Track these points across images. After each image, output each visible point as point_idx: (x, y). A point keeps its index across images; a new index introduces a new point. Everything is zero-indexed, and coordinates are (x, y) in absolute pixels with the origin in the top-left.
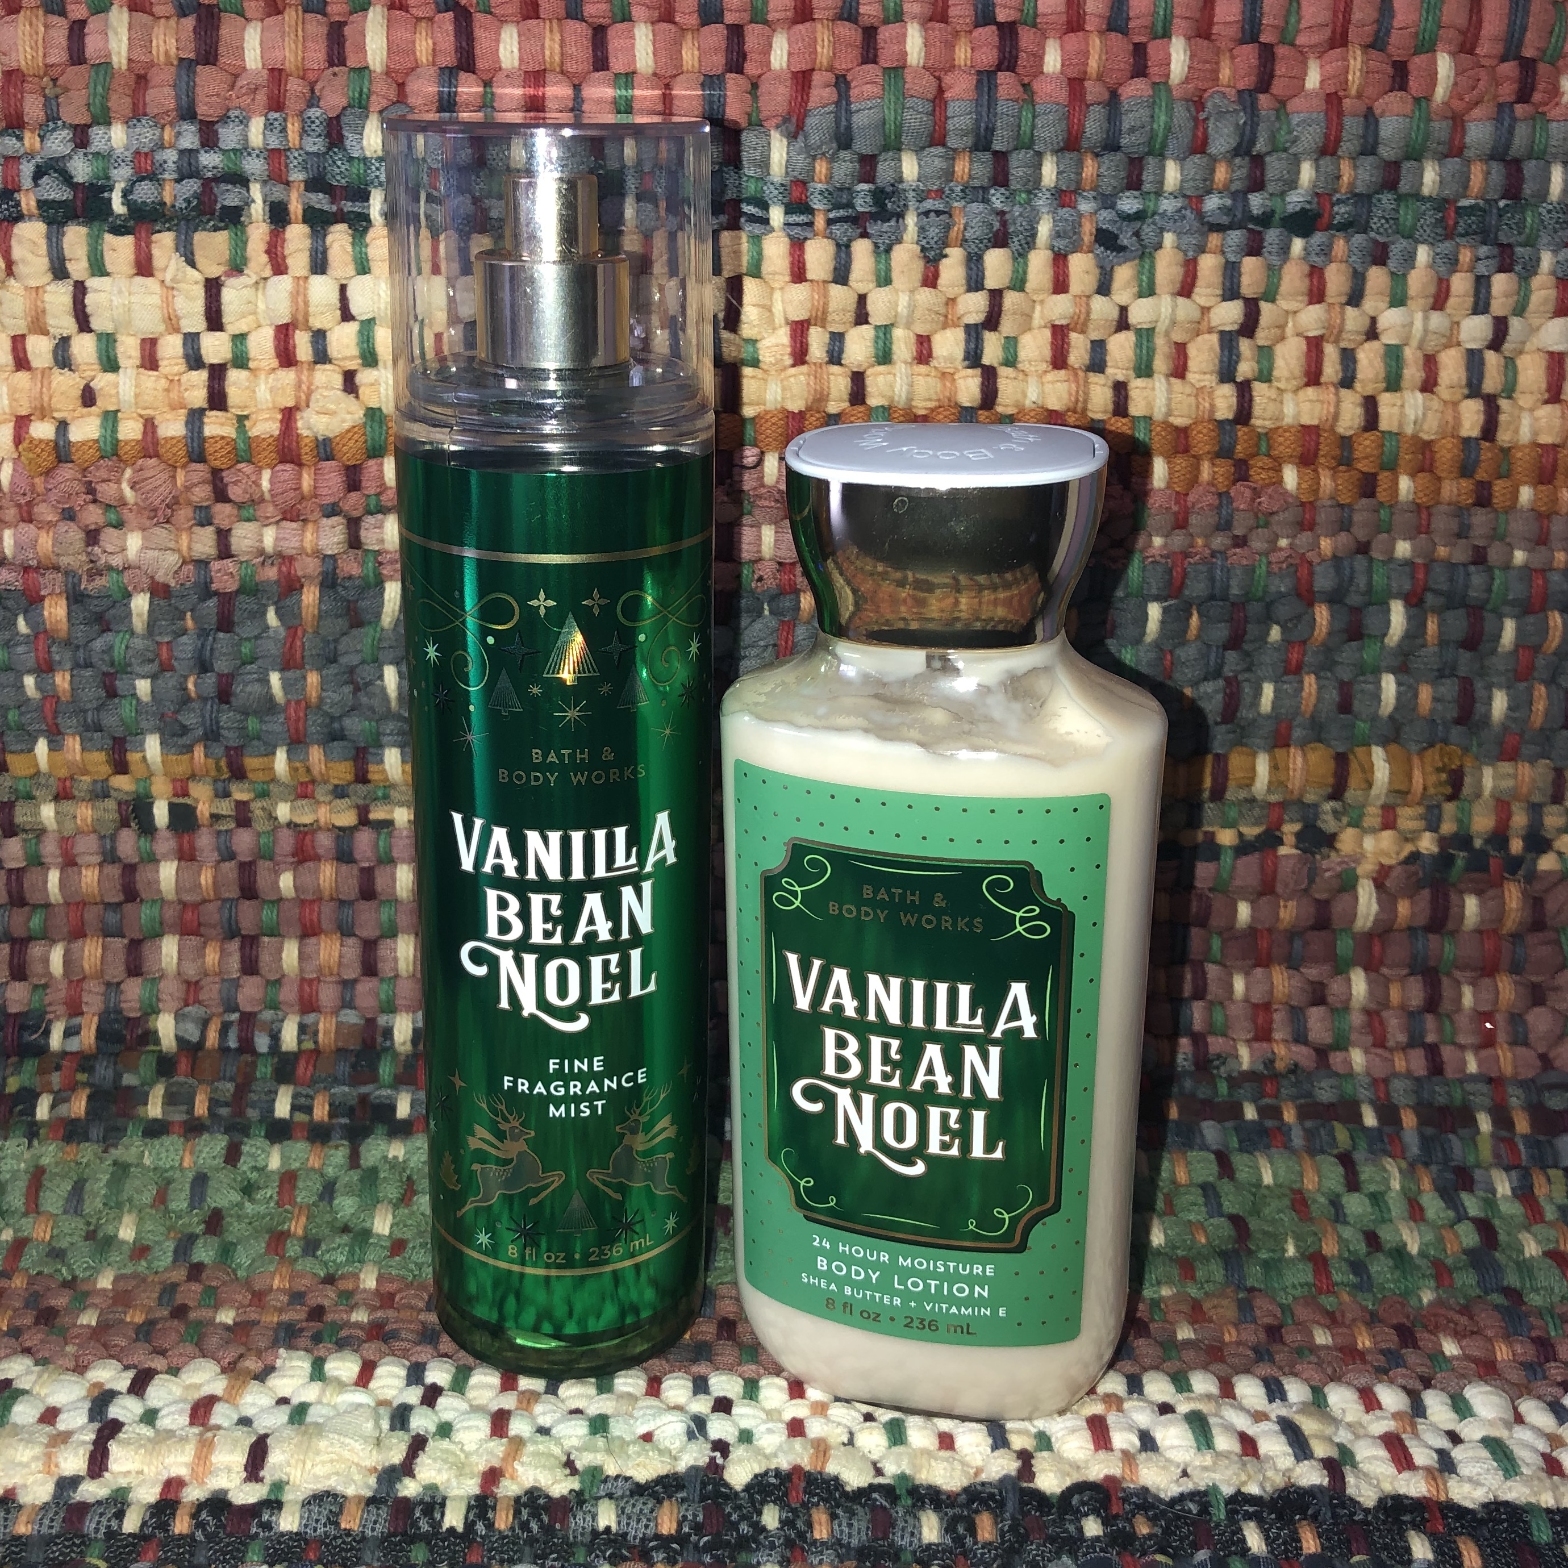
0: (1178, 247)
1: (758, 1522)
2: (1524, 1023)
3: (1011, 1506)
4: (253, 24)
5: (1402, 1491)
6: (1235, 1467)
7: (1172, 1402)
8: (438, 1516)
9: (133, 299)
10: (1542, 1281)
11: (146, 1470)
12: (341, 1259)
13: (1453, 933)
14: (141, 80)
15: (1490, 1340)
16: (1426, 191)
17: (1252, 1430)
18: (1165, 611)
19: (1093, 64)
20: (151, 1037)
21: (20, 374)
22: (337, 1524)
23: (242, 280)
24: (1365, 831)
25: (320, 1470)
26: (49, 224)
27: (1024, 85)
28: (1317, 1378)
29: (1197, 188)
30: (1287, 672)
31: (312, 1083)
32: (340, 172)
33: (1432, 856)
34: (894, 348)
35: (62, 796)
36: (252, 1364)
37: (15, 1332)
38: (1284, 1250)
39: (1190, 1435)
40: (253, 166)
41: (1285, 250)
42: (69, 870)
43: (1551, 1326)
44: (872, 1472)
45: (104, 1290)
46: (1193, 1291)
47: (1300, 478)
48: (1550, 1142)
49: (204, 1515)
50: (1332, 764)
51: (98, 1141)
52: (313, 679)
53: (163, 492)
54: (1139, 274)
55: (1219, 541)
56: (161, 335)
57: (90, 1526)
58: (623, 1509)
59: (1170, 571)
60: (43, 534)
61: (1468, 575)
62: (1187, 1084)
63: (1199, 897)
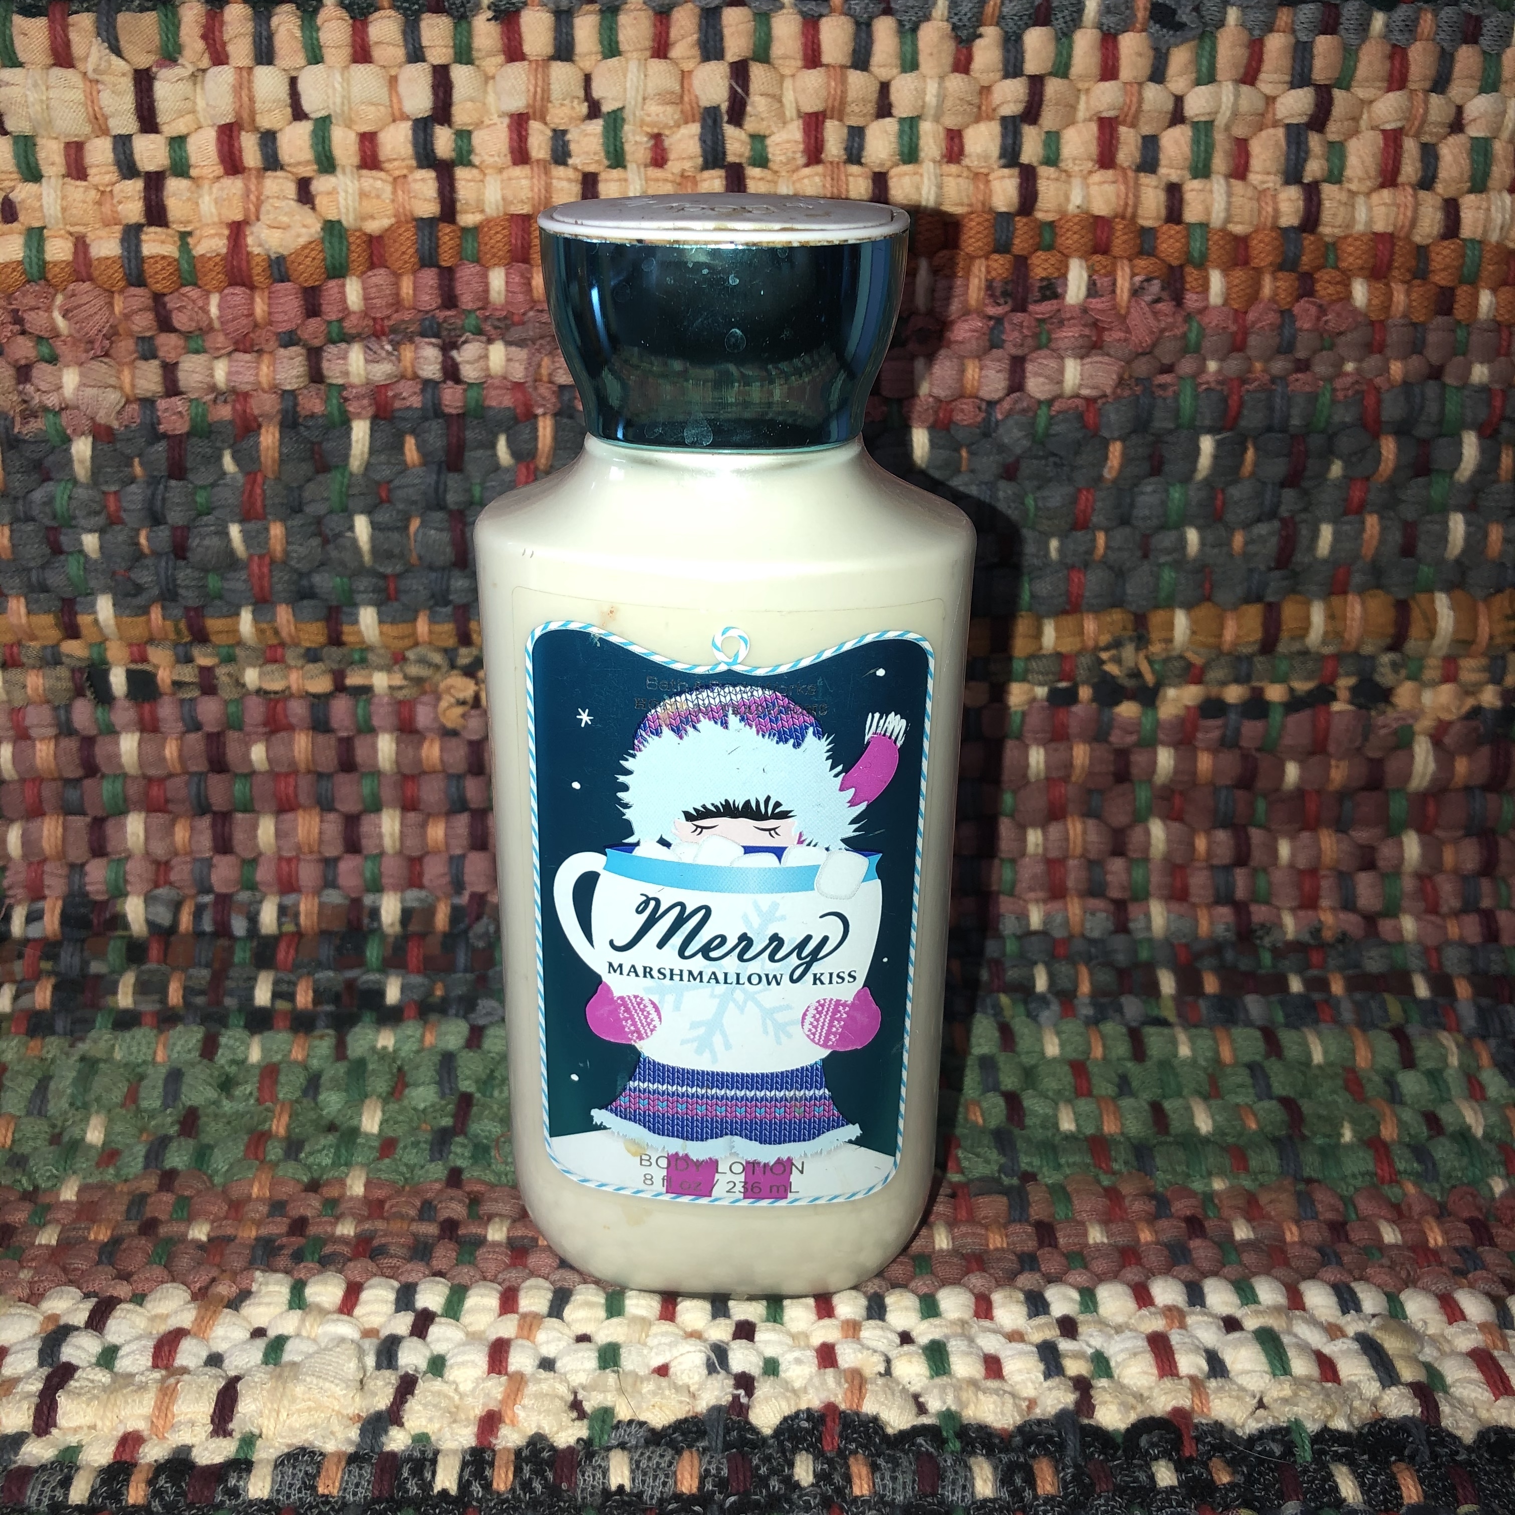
0: (1243, 25)
1: (791, 1476)
3: (1070, 1452)
6: (1318, 1397)
7: (1238, 1316)
8: (428, 1476)
9: (52, 94)
11: (99, 1424)
12: (328, 1162)
13: (1511, 793)
17: (1330, 1349)
18: (1219, 445)
20: (119, 921)
22: (314, 1488)
23: (177, 71)
24: (1424, 685)
25: (297, 1422)
28: (1391, 1283)
30: (1345, 513)
31: (295, 967)
33: (1495, 711)
34: (922, 143)
35: (9, 663)
36: (225, 1289)
38: (1340, 1135)
39: (1263, 1358)
41: (1364, 27)
42: (21, 743)
44: (914, 1410)
45: (67, 1203)
46: (1247, 1183)
47: (1370, 292)
49: (162, 1480)
50: (1391, 614)
51: (65, 1034)
52: (277, 531)
53: (98, 322)
54: (1198, 57)
55: (1279, 366)
56: (88, 138)
57: (31, 1497)
58: (638, 1463)
59: (1225, 400)
62: (1229, 956)
63: (1246, 757)
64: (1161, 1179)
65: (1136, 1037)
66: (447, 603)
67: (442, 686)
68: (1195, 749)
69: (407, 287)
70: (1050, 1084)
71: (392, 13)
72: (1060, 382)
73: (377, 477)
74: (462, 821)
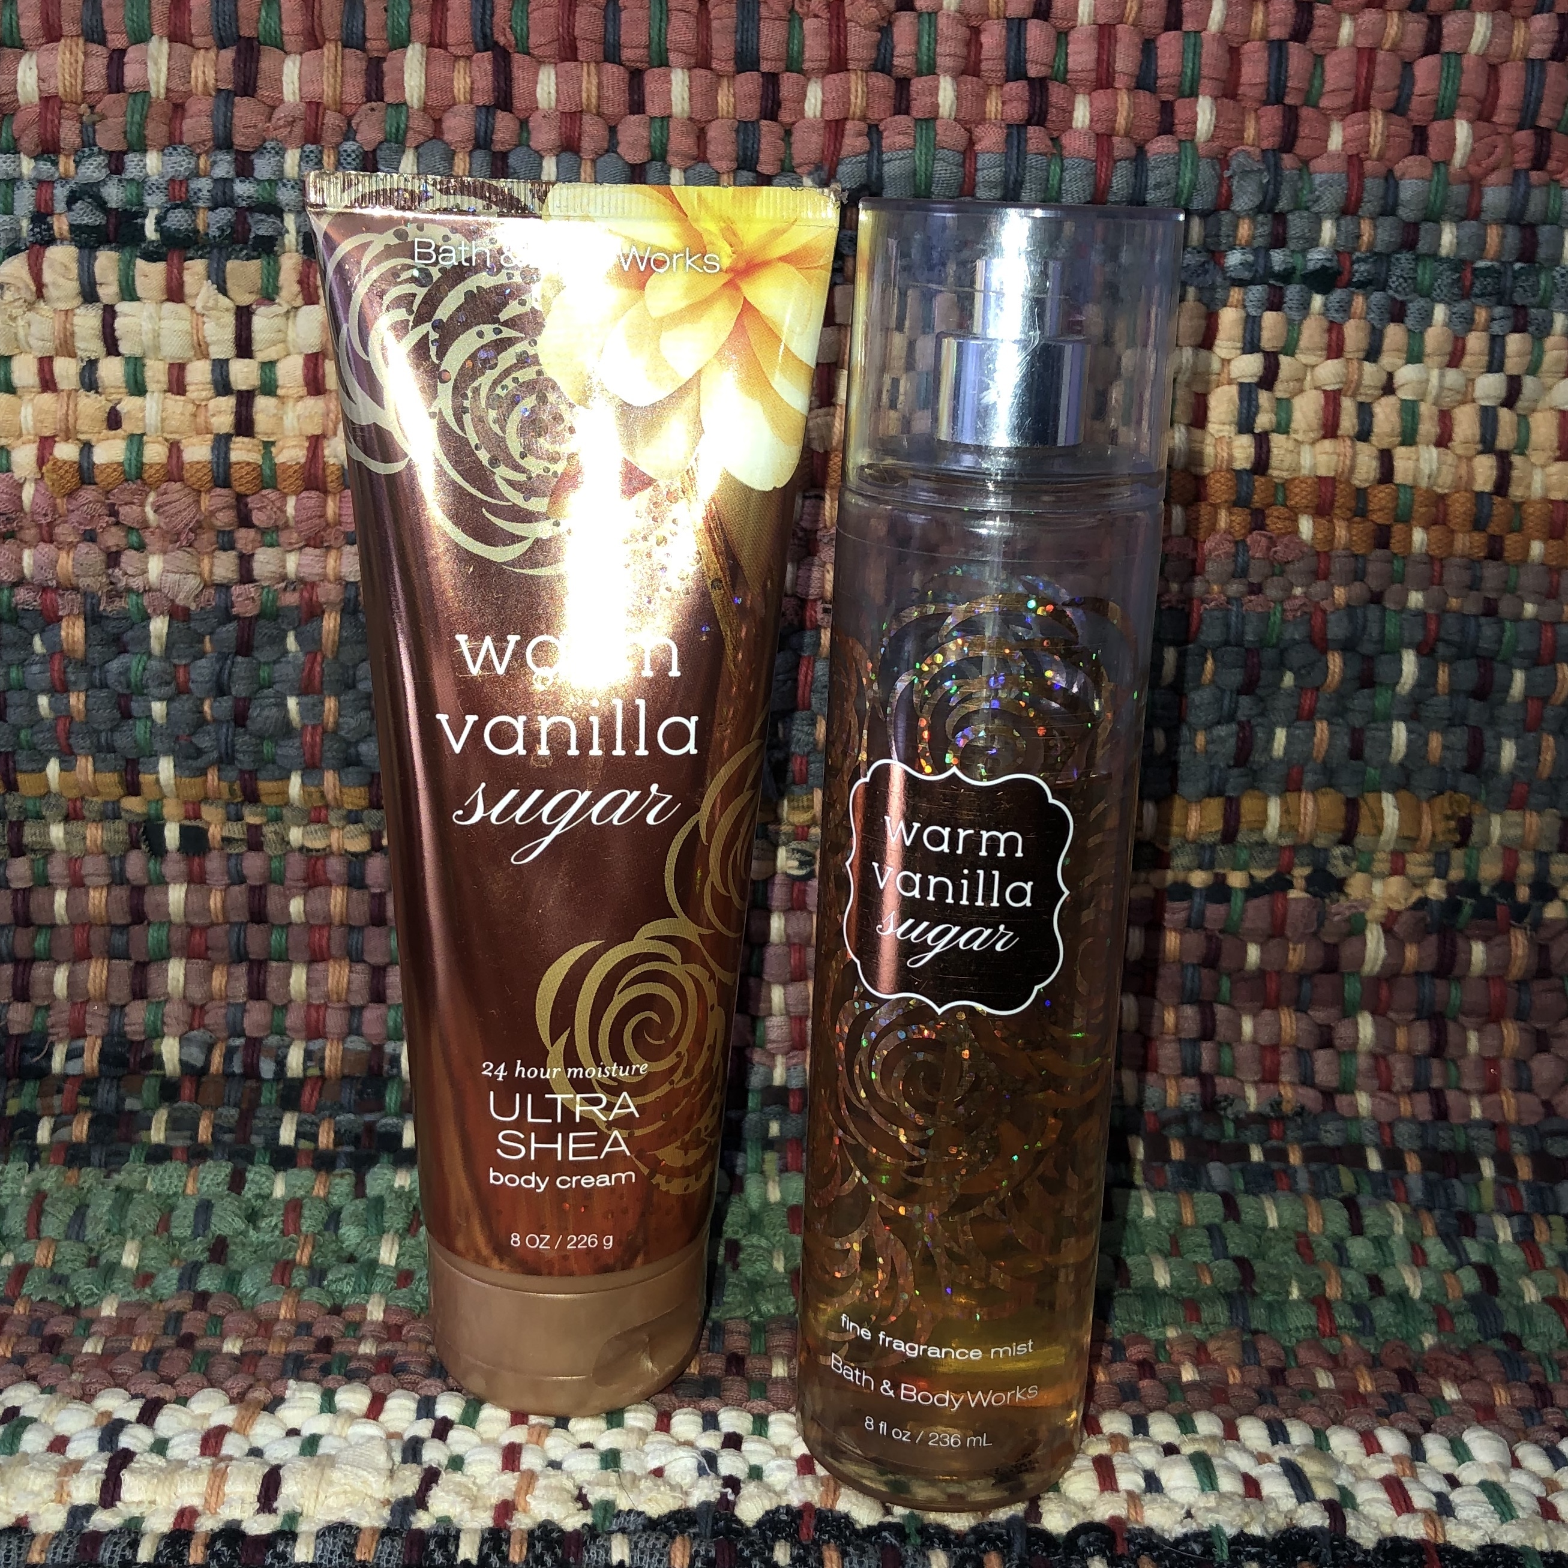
0: (1200, 300)
1: (771, 1558)
2: (1529, 1069)
3: (1017, 1548)
4: (292, 56)
5: (1401, 1533)
6: (1239, 1508)
7: (1177, 1443)
8: (452, 1549)
9: (163, 323)
10: (1541, 1327)
11: (159, 1500)
12: (349, 1289)
13: (1460, 979)
14: (177, 108)
15: (1489, 1385)
16: (1443, 252)
17: (1255, 1471)
18: (1180, 656)
19: (1121, 121)
20: (155, 1060)
21: (46, 395)
22: (352, 1556)
23: (275, 309)
24: (1374, 876)
25: (333, 1502)
26: (80, 248)
27: (1052, 139)
28: (1319, 1419)
29: (1220, 244)
30: (1299, 718)
31: (318, 1109)
33: (1439, 902)
35: (71, 816)
36: (260, 1394)
37: (20, 1360)
38: (1288, 1293)
39: (1194, 1477)
40: (287, 196)
41: (1305, 307)
42: (76, 890)
43: (1549, 1372)
44: (882, 1512)
45: (109, 1318)
46: (1198, 1332)
47: (1315, 528)
48: (1551, 1189)
49: (218, 1545)
50: (1342, 810)
51: (100, 1166)
52: (330, 704)
53: (187, 517)
55: (1234, 588)
56: (190, 360)
57: (104, 1554)
58: (636, 1544)
59: (1185, 617)
60: (63, 555)
61: (1479, 626)
62: (1195, 1124)
63: (1209, 938)
64: (1119, 1327)
68: (1163, 928)
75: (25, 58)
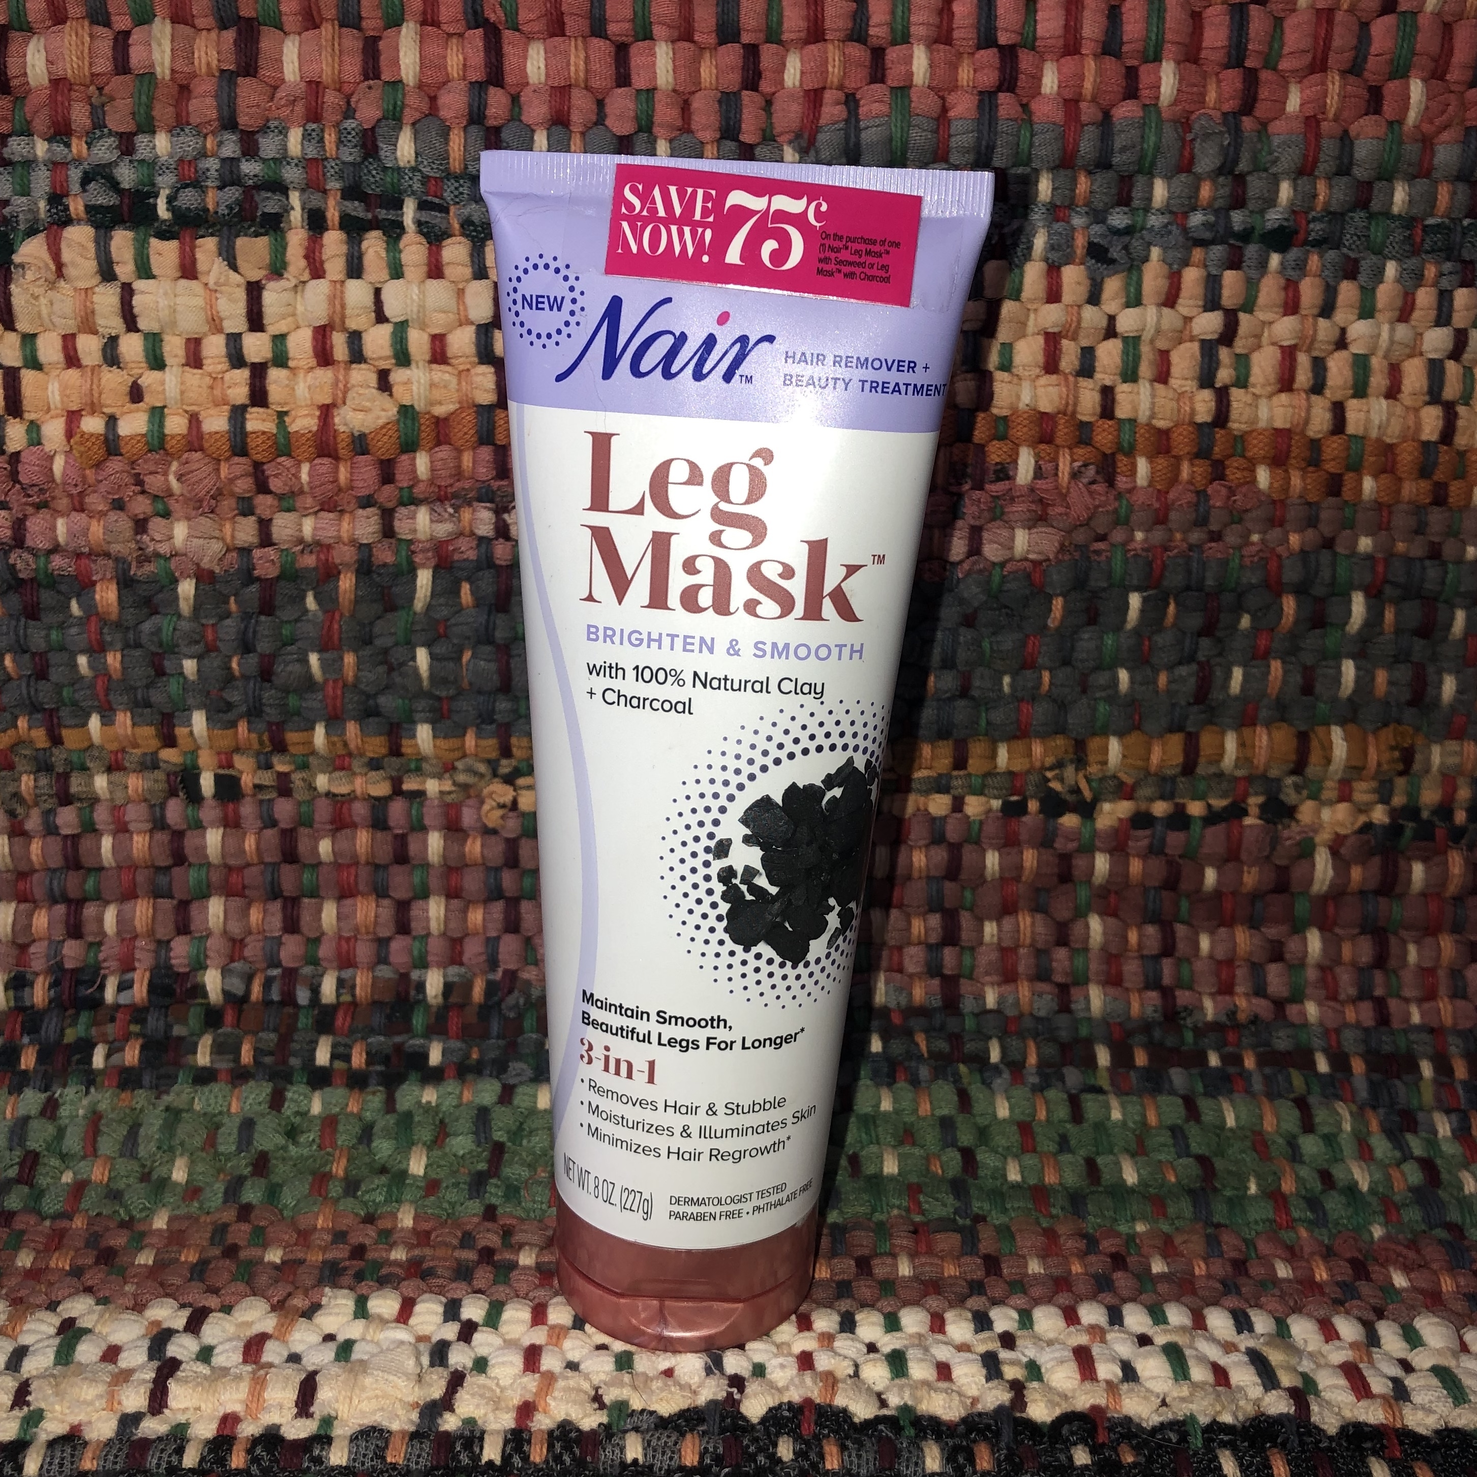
0: (1164, 261)
1: (775, 1454)
2: (1463, 977)
3: (1005, 1438)
4: (292, 37)
5: (1362, 1418)
6: (1211, 1397)
7: (1150, 1333)
8: (477, 1450)
9: (179, 300)
11: (203, 1407)
12: (381, 1199)
13: (1401, 897)
14: (184, 90)
15: (1435, 1273)
16: (1396, 210)
17: (1223, 1360)
18: (1145, 601)
19: (1088, 86)
20: (200, 990)
21: (70, 371)
22: (383, 1458)
23: (283, 283)
24: (1323, 803)
25: (366, 1406)
26: (96, 228)
27: (1022, 105)
28: (1280, 1309)
29: (1183, 205)
30: (1254, 658)
31: (352, 1032)
32: (373, 181)
33: (1383, 827)
35: (113, 767)
36: (299, 1302)
37: (77, 1272)
38: (1247, 1188)
39: (1167, 1366)
40: (291, 174)
41: (1263, 265)
42: (121, 835)
44: (877, 1404)
45: (160, 1231)
46: (1165, 1227)
47: (1272, 477)
49: (258, 1450)
50: (1294, 743)
51: (151, 1088)
52: (349, 659)
53: (208, 484)
54: (1127, 285)
55: (1196, 536)
56: (205, 335)
57: (152, 1462)
58: (649, 1442)
59: (1150, 564)
60: (94, 522)
61: (1424, 568)
62: (1157, 1034)
63: (1170, 863)
64: (1092, 1223)
65: (1075, 1103)
66: (492, 721)
67: (486, 791)
68: (1128, 855)
69: (467, 460)
70: (1001, 1141)
71: (462, 239)
72: (1011, 548)
73: (437, 616)
74: (498, 908)
75: (34, 40)
